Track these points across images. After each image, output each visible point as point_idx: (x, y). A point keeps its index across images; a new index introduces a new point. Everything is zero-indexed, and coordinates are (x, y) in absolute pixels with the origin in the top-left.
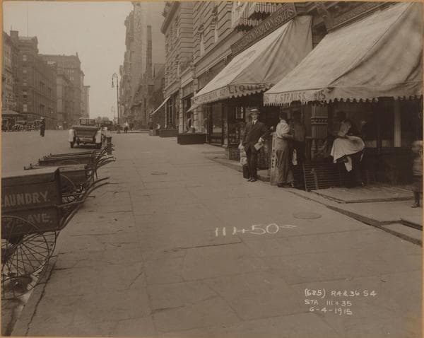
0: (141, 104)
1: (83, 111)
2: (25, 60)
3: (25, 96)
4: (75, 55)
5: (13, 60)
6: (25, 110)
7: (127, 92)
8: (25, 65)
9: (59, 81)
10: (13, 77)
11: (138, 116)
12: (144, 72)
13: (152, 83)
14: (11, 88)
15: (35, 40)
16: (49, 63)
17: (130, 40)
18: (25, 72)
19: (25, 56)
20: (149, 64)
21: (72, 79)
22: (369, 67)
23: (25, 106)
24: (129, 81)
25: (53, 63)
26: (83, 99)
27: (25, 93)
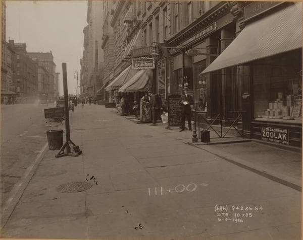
0: (93, 87)
1: (55, 90)
2: (18, 58)
3: (18, 82)
4: (50, 52)
5: (11, 59)
6: (18, 91)
7: (85, 78)
8: (18, 62)
9: (40, 70)
10: (12, 70)
11: (91, 93)
12: (94, 67)
13: (98, 75)
14: (10, 77)
15: (24, 45)
16: (32, 59)
17: (86, 45)
18: (18, 66)
19: (18, 56)
20: (97, 64)
21: (47, 68)
22: (135, 84)
23: (19, 88)
24: (86, 71)
25: (35, 59)
26: (55, 82)
27: (19, 80)
